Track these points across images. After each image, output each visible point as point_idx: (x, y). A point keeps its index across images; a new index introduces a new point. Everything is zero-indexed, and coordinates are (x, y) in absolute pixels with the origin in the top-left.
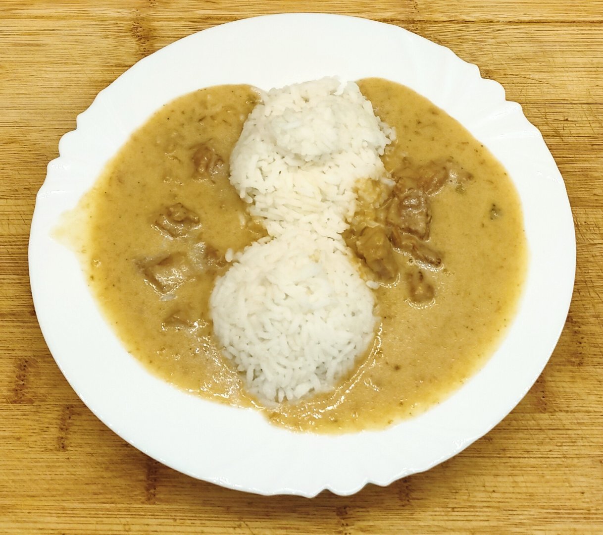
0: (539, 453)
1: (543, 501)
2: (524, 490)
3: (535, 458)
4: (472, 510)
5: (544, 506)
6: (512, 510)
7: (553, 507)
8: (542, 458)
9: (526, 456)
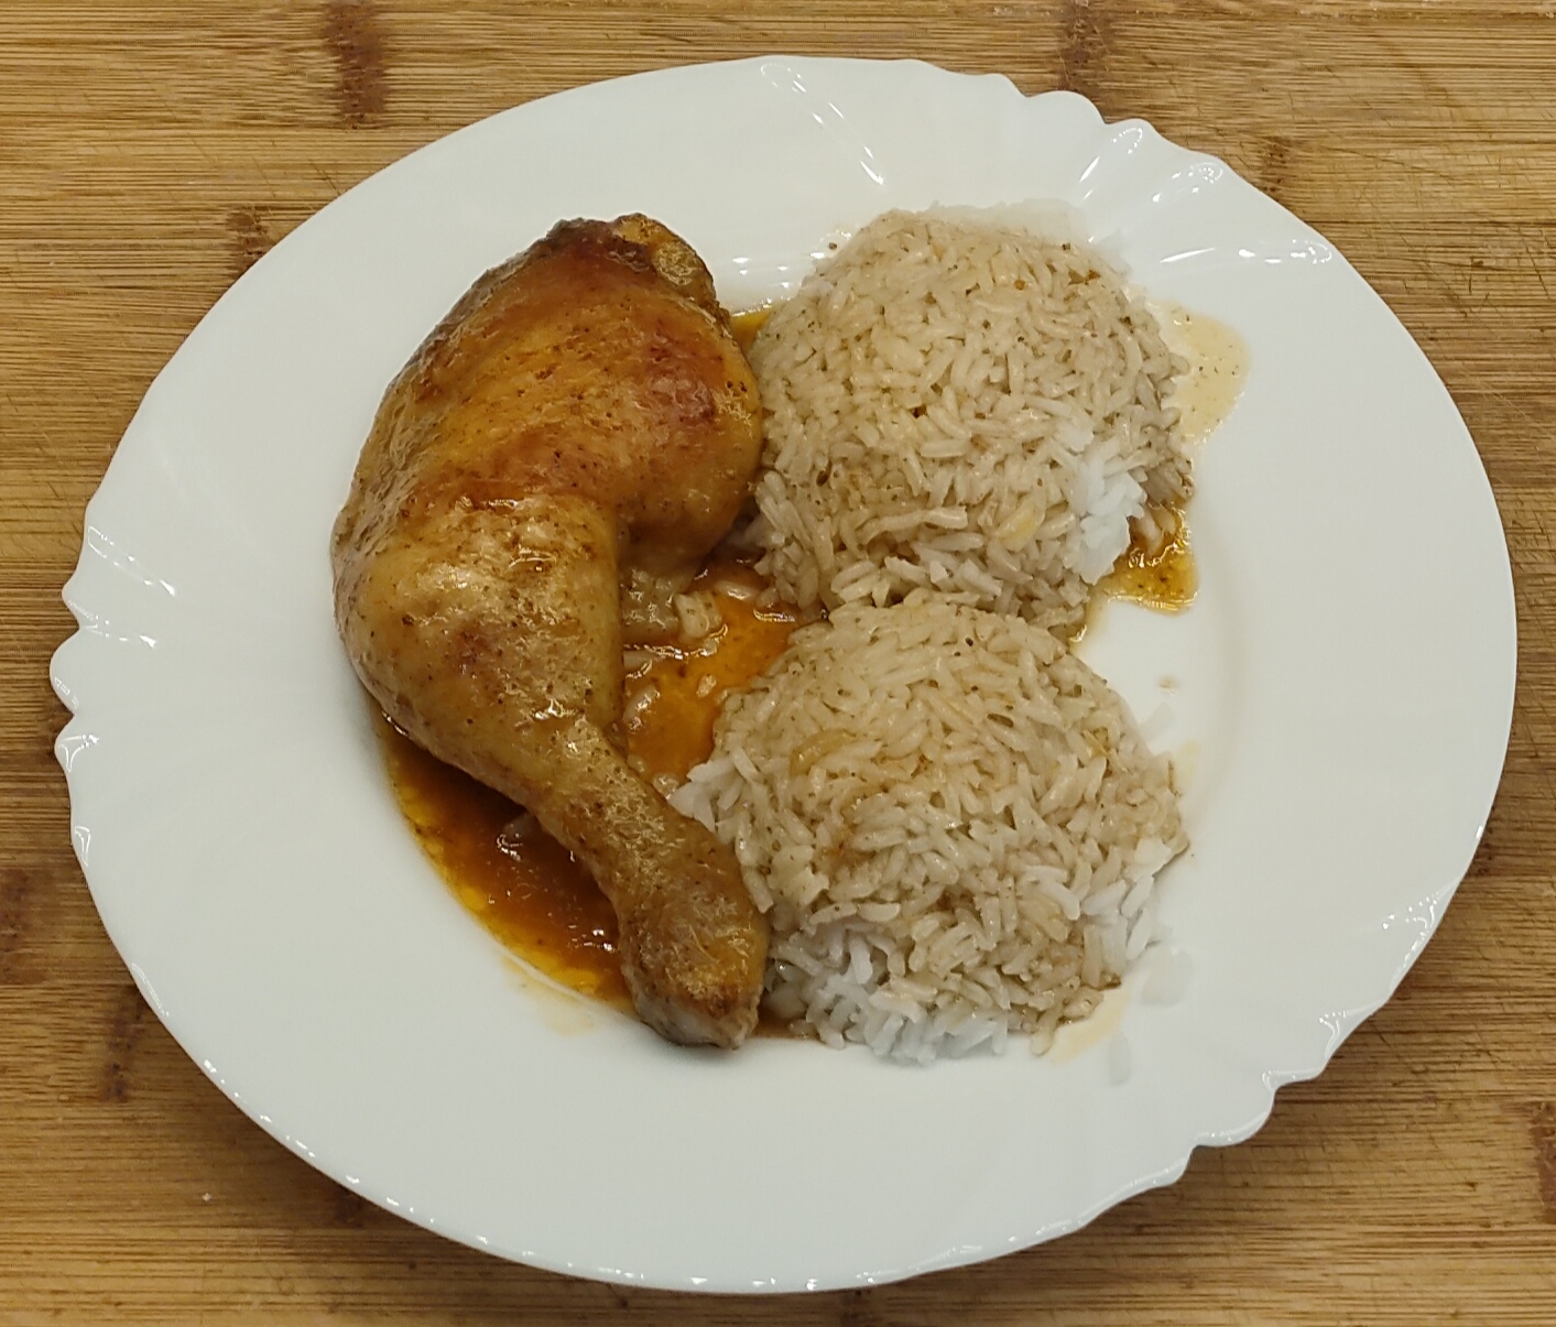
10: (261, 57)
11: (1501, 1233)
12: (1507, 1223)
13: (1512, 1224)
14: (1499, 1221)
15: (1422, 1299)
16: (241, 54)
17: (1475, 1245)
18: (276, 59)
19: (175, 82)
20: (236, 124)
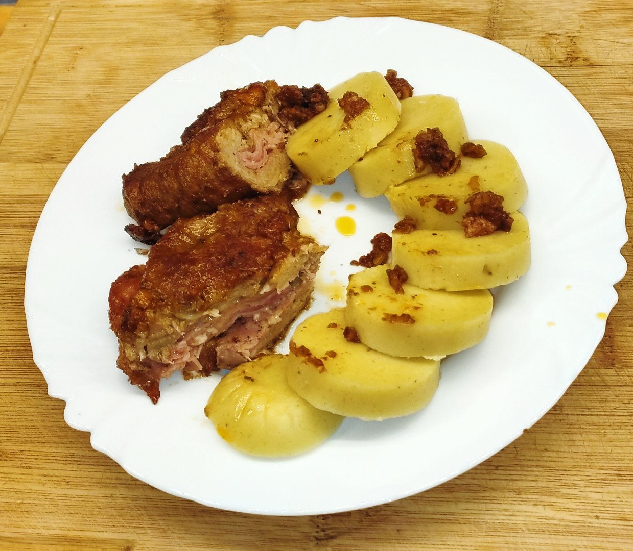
0: (602, 410)
1: (603, 461)
2: (582, 449)
3: (597, 415)
4: (519, 468)
5: (603, 466)
6: (565, 470)
7: (614, 468)
8: (605, 415)
9: (587, 413)
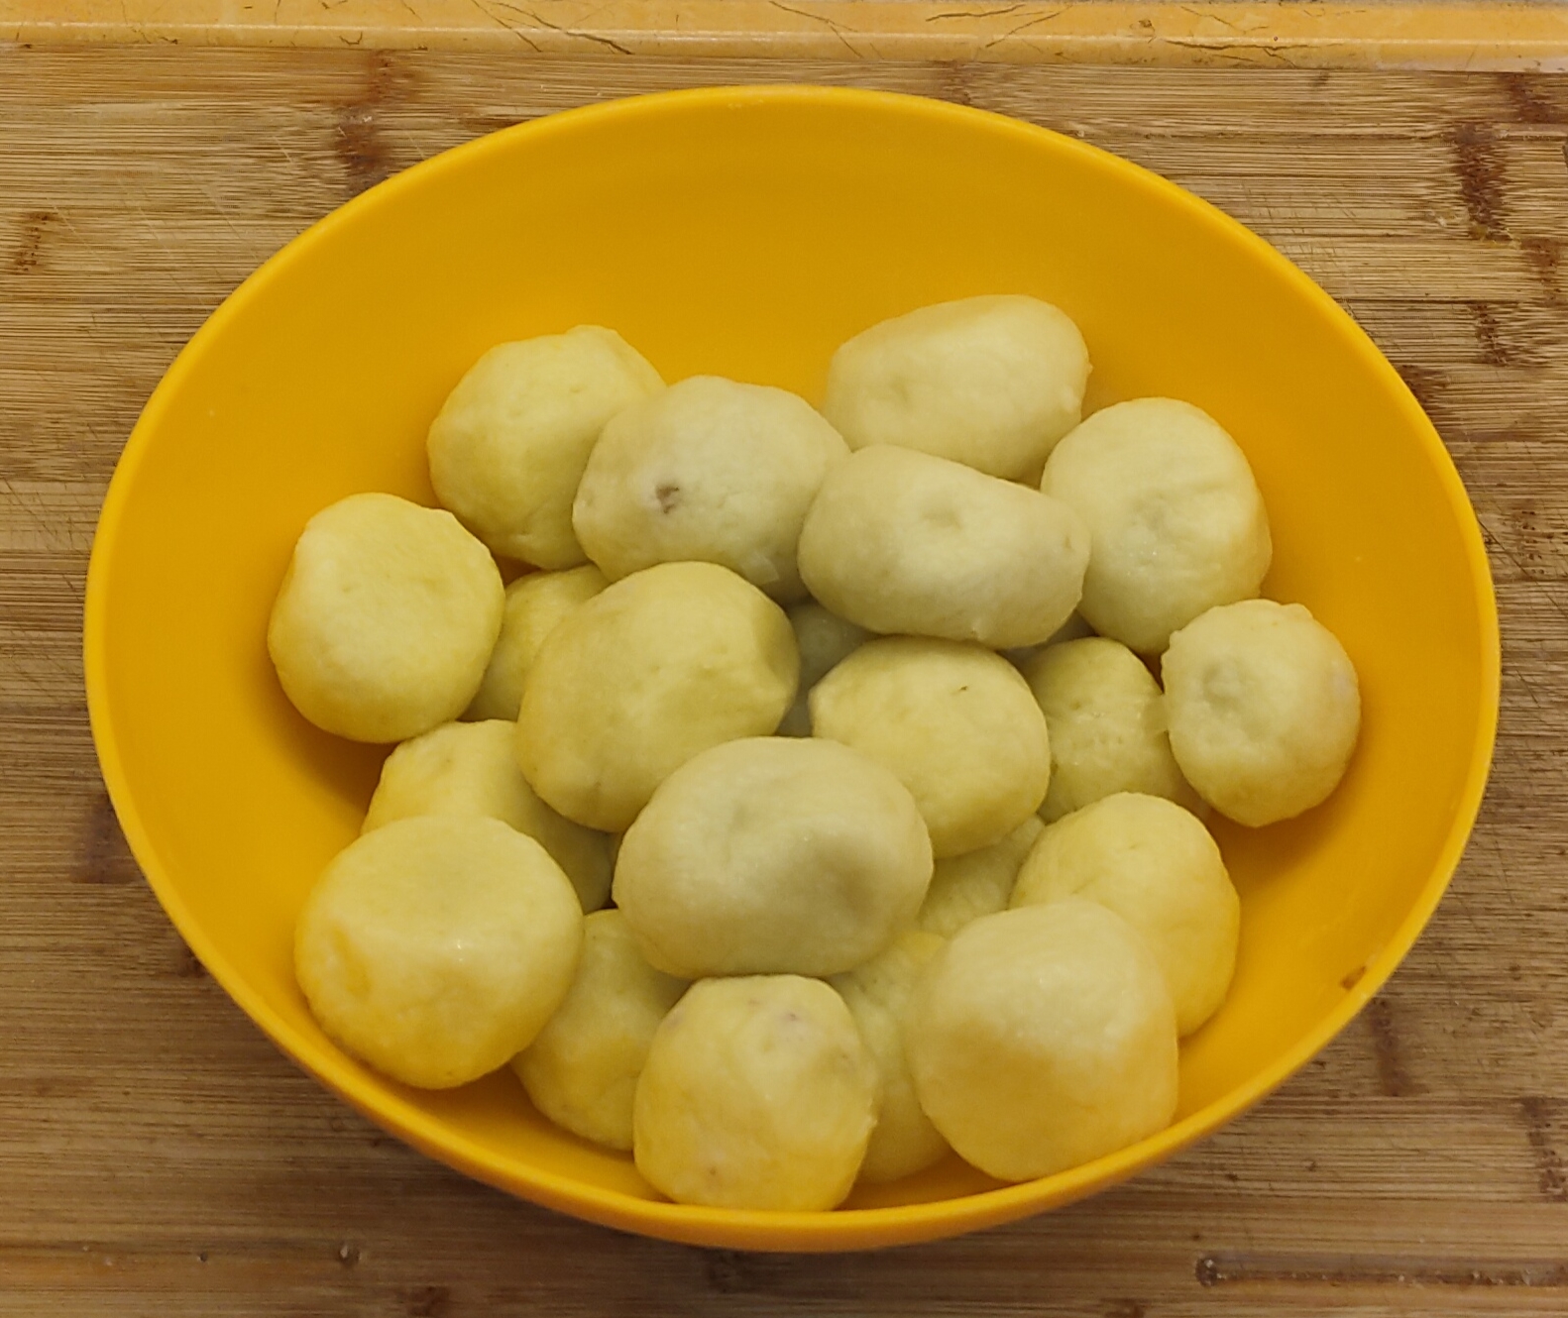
10: (286, 164)
11: (1347, 1103)
12: (1353, 1095)
13: (1355, 1095)
14: (1345, 1093)
15: (1283, 1154)
16: (270, 161)
17: (1327, 1112)
18: (299, 166)
19: (220, 184)
20: (267, 216)
